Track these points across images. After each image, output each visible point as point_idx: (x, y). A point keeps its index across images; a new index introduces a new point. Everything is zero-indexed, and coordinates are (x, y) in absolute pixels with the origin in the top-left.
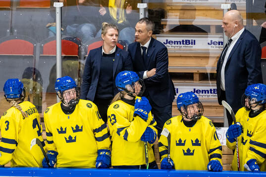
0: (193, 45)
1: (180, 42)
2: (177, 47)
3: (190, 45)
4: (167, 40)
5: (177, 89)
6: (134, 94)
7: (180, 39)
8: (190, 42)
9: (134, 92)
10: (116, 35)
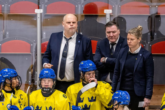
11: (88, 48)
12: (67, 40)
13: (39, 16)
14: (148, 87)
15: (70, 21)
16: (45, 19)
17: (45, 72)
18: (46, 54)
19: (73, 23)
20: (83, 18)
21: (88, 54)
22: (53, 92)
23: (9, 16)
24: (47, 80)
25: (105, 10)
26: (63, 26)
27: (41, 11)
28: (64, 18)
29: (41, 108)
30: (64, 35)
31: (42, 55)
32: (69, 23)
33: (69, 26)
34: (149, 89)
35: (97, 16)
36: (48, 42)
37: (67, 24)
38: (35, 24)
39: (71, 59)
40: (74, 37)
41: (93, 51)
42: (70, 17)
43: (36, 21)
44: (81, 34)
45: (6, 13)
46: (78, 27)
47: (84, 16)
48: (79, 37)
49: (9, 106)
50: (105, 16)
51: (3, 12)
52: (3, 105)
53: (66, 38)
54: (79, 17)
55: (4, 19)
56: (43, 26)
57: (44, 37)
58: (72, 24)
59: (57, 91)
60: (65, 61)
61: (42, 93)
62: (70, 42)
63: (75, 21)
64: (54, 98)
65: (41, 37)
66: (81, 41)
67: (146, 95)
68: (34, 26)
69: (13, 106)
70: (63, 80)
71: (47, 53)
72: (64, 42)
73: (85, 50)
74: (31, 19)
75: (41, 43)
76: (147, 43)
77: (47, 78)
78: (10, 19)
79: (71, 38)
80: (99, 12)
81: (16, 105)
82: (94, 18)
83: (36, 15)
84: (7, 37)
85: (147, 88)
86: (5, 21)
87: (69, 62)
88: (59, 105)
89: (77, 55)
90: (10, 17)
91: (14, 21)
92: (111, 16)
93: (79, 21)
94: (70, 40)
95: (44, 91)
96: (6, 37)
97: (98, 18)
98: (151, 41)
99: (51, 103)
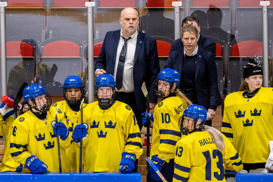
11: (153, 50)
12: (126, 41)
13: (90, 10)
14: (213, 96)
15: (129, 18)
16: (98, 15)
17: (102, 79)
18: (100, 58)
19: (134, 19)
20: (146, 13)
21: (152, 58)
22: (113, 103)
23: (52, 10)
24: (105, 89)
25: (173, 2)
26: (121, 23)
27: (93, 4)
28: (122, 12)
29: (98, 123)
30: (121, 35)
31: (95, 59)
32: (128, 19)
33: (128, 24)
34: (213, 97)
35: (163, 10)
36: (102, 43)
37: (125, 21)
38: (85, 20)
39: (130, 64)
40: (134, 37)
41: (158, 54)
42: (129, 12)
43: (87, 17)
44: (144, 32)
45: (48, 6)
46: (139, 24)
47: (147, 10)
48: (141, 37)
49: (54, 123)
50: (173, 9)
51: (45, 5)
52: (46, 124)
53: (124, 38)
54: (141, 10)
55: (46, 15)
56: (96, 23)
57: (97, 37)
58: (131, 21)
59: (117, 102)
60: (123, 66)
61: (99, 105)
62: (129, 43)
63: (135, 16)
64: (115, 110)
65: (94, 37)
66: (143, 42)
67: (211, 105)
68: (84, 23)
69: (59, 123)
70: (121, 90)
71: (101, 56)
72: (121, 43)
73: (148, 53)
74: (79, 13)
75: (93, 44)
76: (227, 43)
77: (104, 86)
78: (54, 15)
79: (130, 38)
80: (165, 5)
81: (62, 122)
82: (160, 13)
83: (86, 10)
84: (51, 37)
85: (211, 97)
86: (48, 17)
87: (128, 67)
88: (121, 119)
89: (137, 59)
90: (54, 11)
91: (59, 17)
92: (181, 9)
93: (141, 16)
94: (129, 41)
95: (102, 103)
96: (49, 37)
97: (164, 13)
98: (232, 40)
99: (112, 117)
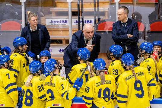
0: (66, 23)
1: (59, 22)
2: (57, 24)
3: (65, 23)
4: (51, 21)
5: (51, 49)
6: (22, 52)
7: (59, 20)
8: (65, 22)
9: (23, 50)
10: (36, 20)
